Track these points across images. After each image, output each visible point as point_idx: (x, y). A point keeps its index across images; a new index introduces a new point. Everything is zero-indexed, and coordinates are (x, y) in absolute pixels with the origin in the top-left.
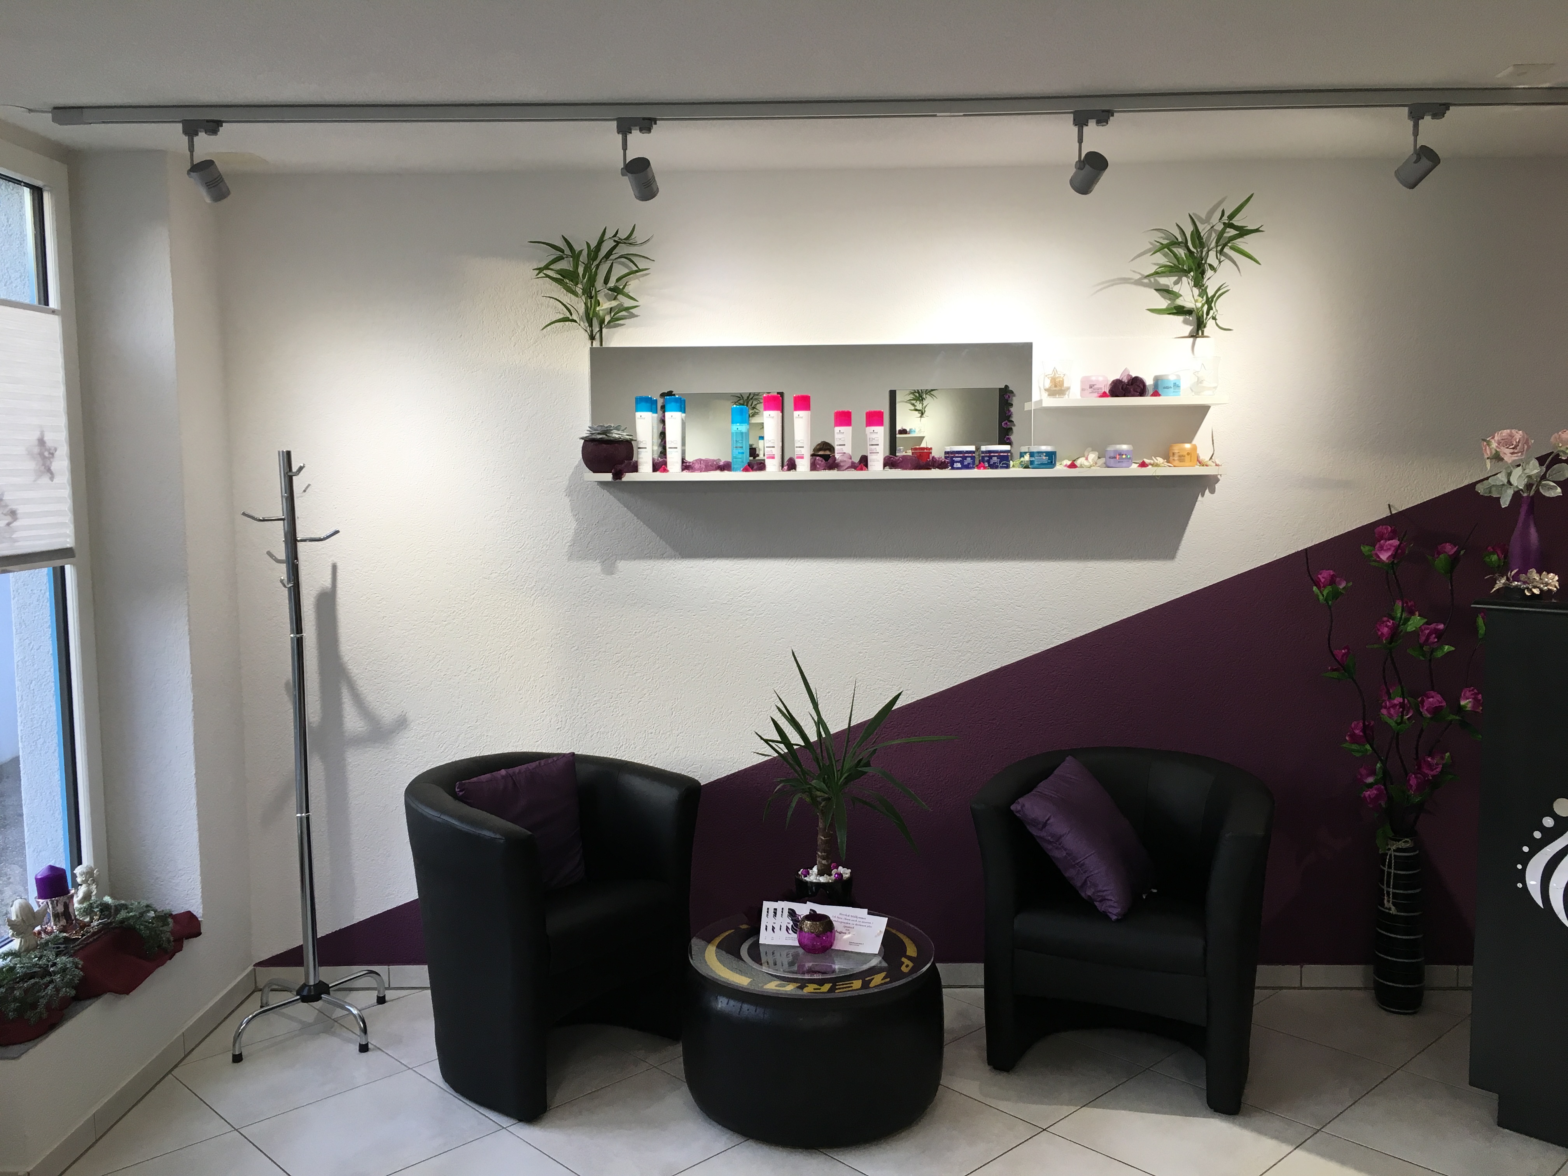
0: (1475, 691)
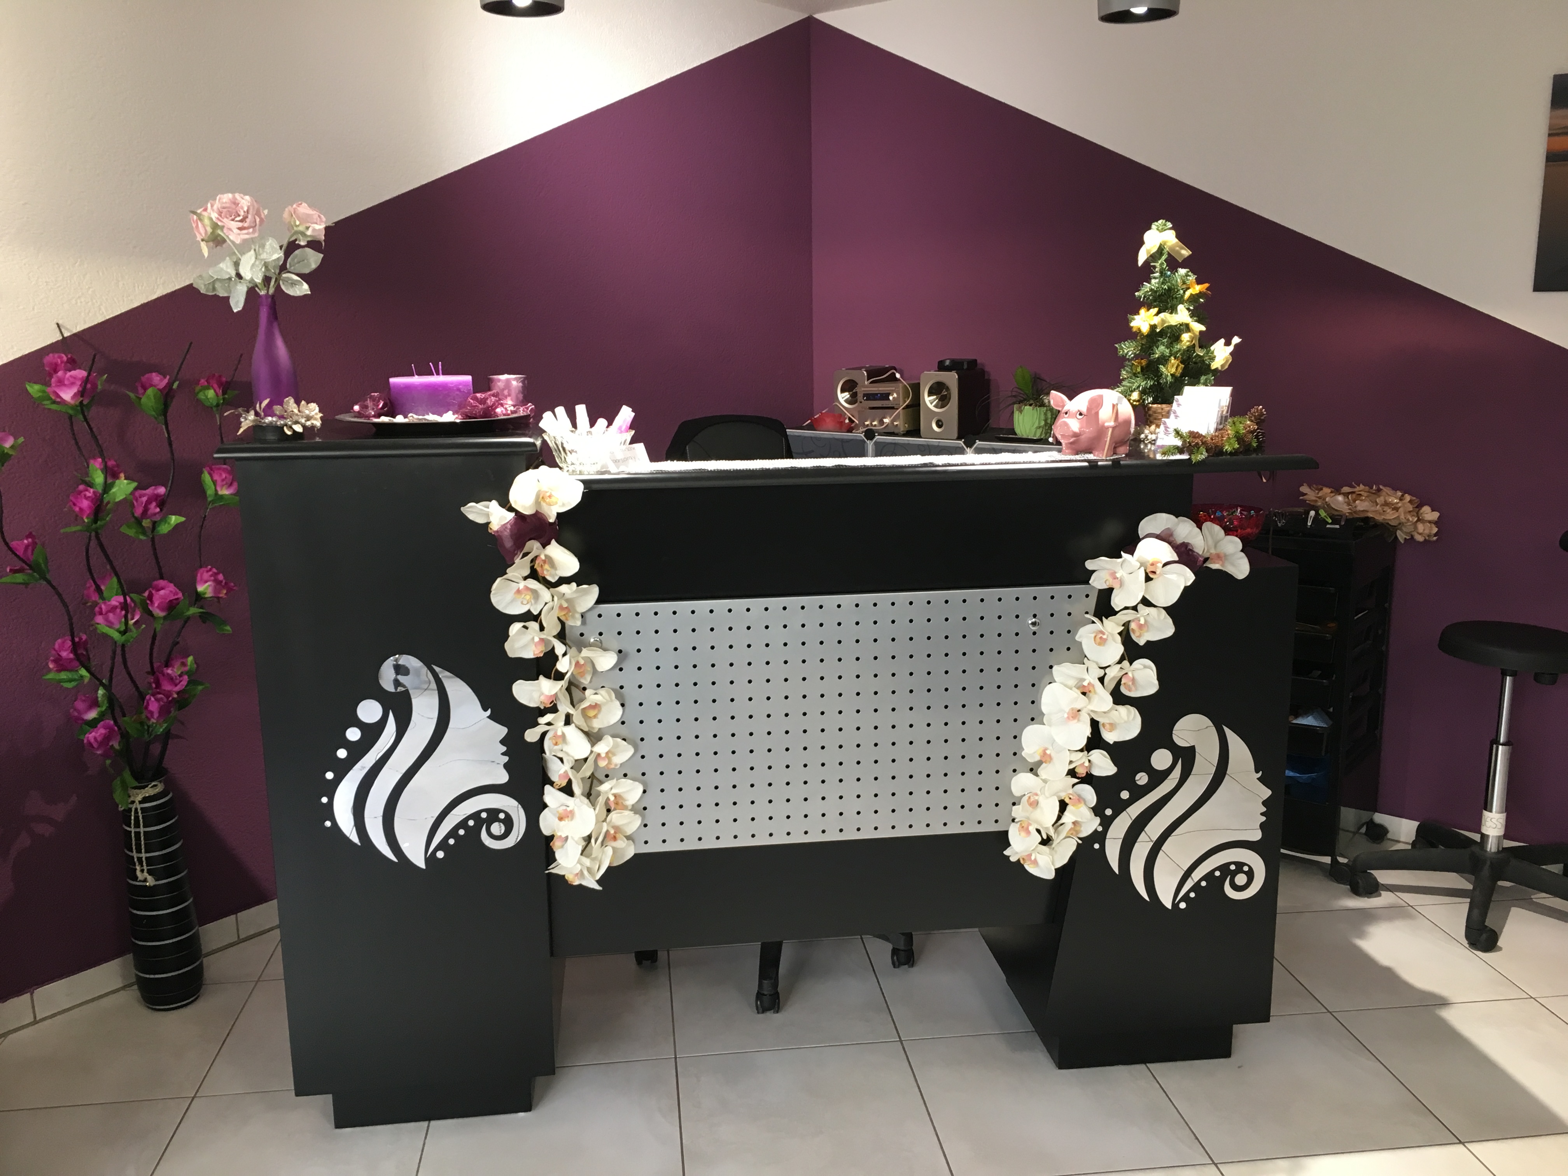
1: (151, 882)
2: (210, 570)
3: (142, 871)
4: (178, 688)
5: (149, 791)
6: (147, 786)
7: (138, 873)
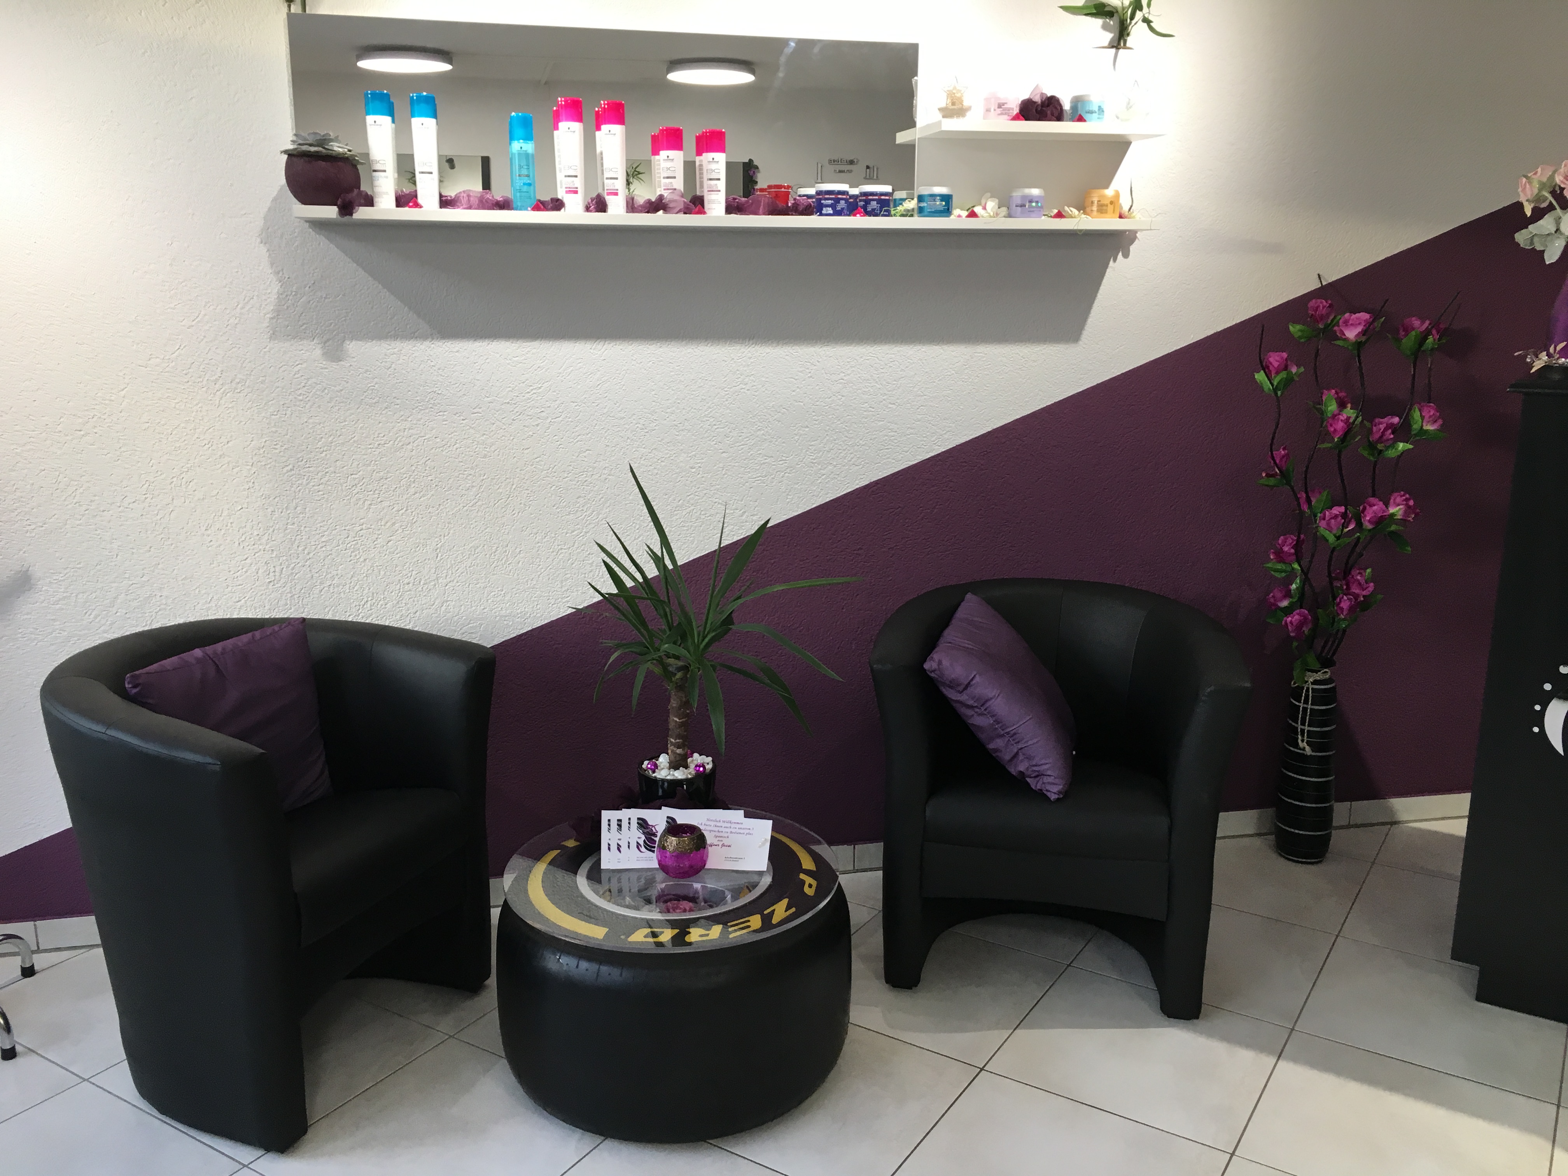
0: (1407, 496)
1: (1308, 751)
2: (1404, 496)
3: (1303, 741)
4: (1364, 593)
5: (1319, 676)
6: (1320, 671)
7: (1300, 741)
